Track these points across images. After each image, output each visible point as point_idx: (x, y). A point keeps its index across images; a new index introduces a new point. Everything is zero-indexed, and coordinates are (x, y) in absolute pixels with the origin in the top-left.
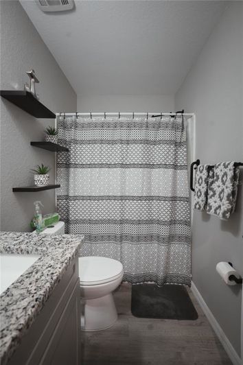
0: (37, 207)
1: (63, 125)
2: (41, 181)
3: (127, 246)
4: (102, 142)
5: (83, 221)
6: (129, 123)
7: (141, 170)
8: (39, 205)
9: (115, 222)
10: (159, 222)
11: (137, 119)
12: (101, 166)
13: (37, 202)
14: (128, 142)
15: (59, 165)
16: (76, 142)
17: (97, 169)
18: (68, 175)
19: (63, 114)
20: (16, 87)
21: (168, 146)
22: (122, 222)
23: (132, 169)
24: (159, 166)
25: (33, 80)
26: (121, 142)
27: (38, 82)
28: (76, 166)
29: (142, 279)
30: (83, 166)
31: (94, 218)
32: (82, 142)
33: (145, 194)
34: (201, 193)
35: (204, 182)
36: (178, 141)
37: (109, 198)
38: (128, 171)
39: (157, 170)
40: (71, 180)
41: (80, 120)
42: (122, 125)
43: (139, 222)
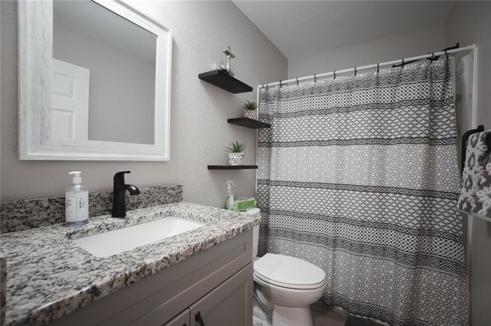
0: (229, 187)
1: (266, 98)
2: (235, 159)
3: (342, 256)
4: (311, 112)
5: (286, 213)
6: (348, 84)
7: (367, 147)
8: (231, 185)
9: (326, 218)
10: (397, 228)
11: (361, 76)
12: (310, 143)
13: (230, 181)
14: (348, 110)
15: (261, 144)
16: (279, 115)
17: (305, 148)
18: (269, 155)
19: (265, 85)
20: (214, 67)
21: (415, 109)
22: (336, 220)
23: (353, 147)
24: (399, 141)
25: (229, 56)
26: (338, 110)
27: (234, 57)
28: (279, 144)
29: (367, 312)
30: (287, 144)
31: (299, 210)
32: (287, 115)
33: (373, 184)
34: (471, 182)
35: (477, 163)
36: (438, 97)
37: (320, 185)
38: (347, 149)
39: (395, 147)
40: (273, 161)
41: (284, 89)
42: (338, 88)
43: (363, 224)
